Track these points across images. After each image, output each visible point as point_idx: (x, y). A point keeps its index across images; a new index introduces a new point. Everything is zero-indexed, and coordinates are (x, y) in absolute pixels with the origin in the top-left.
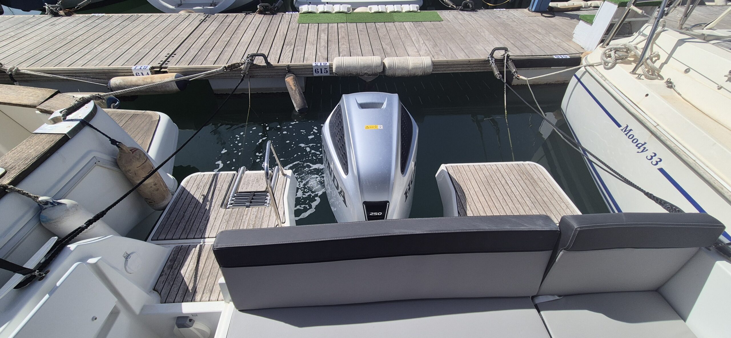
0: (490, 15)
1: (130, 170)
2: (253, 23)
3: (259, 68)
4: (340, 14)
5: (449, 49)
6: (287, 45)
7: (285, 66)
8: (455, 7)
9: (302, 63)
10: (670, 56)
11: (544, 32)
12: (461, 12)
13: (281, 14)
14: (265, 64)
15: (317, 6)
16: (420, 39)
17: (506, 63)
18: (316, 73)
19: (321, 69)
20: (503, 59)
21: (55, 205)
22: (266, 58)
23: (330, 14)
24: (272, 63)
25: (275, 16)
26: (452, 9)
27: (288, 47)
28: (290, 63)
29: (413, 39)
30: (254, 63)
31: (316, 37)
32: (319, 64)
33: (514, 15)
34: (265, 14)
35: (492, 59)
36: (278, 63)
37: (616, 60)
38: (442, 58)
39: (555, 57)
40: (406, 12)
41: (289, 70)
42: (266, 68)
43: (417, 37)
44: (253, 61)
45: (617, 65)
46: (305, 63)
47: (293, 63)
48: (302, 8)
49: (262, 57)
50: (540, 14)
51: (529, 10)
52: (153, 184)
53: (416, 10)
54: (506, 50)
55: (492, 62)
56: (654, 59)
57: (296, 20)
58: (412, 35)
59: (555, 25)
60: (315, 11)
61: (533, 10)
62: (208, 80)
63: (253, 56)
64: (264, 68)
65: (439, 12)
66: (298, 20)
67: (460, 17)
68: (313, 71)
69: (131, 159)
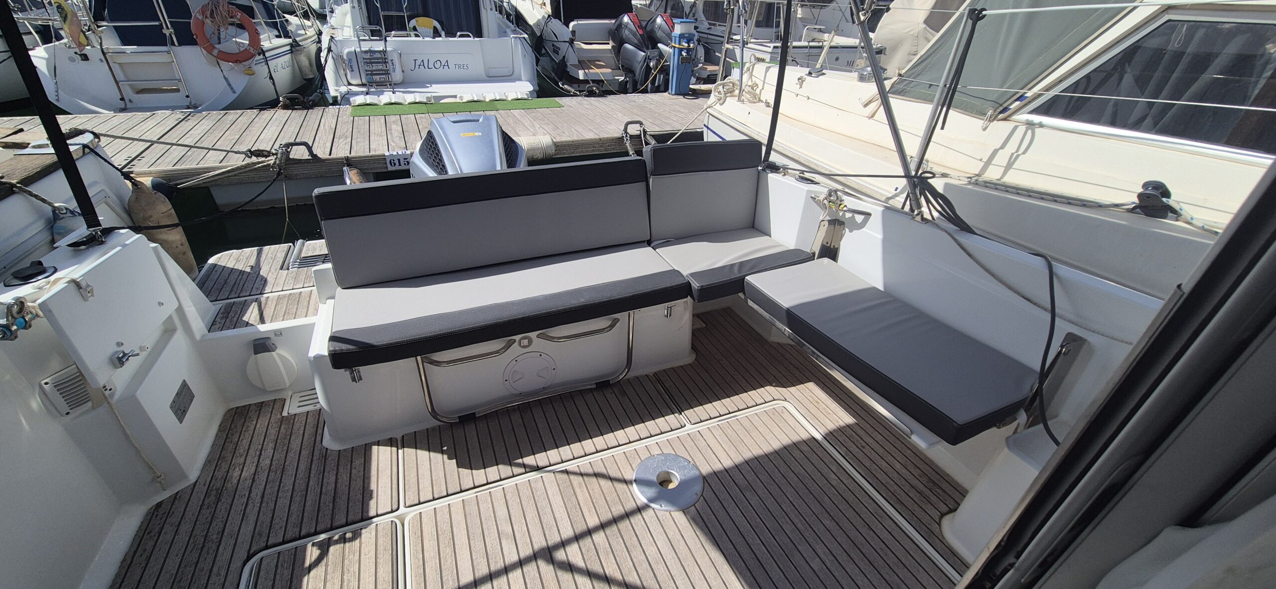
0: (623, 99)
1: (151, 216)
2: (276, 119)
3: (299, 163)
4: (417, 105)
5: (573, 130)
6: (340, 138)
7: (342, 159)
8: (578, 93)
9: (367, 154)
10: (764, 82)
11: (687, 111)
12: (586, 98)
13: (321, 109)
14: (310, 157)
15: (379, 97)
16: (535, 124)
17: (644, 137)
18: (391, 165)
19: (399, 160)
20: (641, 135)
21: (76, 216)
22: (310, 149)
23: (400, 106)
24: (319, 155)
25: (310, 111)
26: (575, 95)
27: (342, 140)
28: (349, 155)
29: (526, 124)
30: (291, 157)
31: (384, 129)
32: (395, 153)
33: (652, 99)
34: (293, 109)
35: (626, 136)
36: (330, 155)
37: (726, 94)
38: (565, 137)
39: (698, 130)
40: (512, 100)
41: (349, 162)
42: (310, 163)
43: (531, 122)
44: (289, 153)
45: (728, 98)
46: (372, 153)
47: (353, 154)
48: (355, 100)
49: (304, 147)
50: (682, 97)
51: (669, 93)
52: (179, 243)
53: (526, 97)
54: (641, 123)
55: (627, 139)
56: (755, 88)
57: (348, 113)
58: (524, 121)
59: (699, 105)
60: (376, 102)
61: (673, 93)
62: (208, 187)
63: (289, 145)
64: (307, 162)
65: (557, 99)
66: (351, 113)
67: (585, 102)
68: (386, 163)
69: (154, 201)
